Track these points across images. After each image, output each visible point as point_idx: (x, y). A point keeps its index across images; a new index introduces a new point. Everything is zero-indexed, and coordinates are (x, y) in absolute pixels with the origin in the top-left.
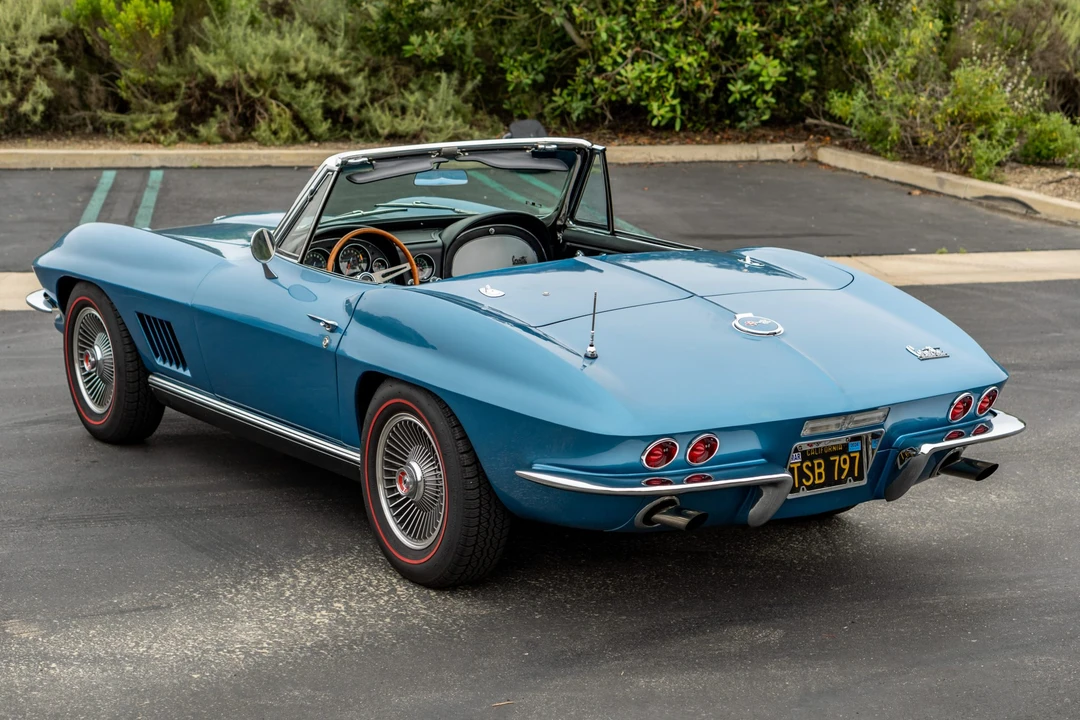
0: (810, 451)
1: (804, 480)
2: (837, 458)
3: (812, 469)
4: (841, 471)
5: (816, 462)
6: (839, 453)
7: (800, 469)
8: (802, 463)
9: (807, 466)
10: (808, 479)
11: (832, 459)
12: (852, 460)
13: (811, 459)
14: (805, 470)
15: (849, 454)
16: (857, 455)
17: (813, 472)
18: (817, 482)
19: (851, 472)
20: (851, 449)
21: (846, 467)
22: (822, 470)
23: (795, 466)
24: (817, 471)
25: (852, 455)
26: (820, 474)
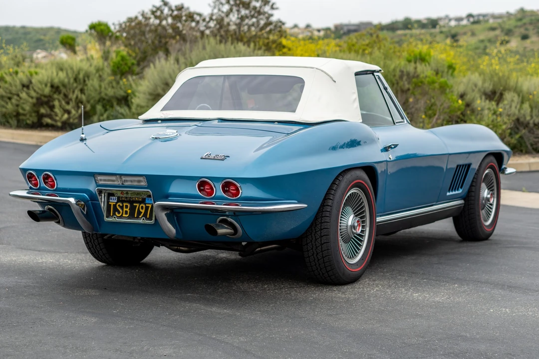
0: (122, 197)
1: (116, 213)
2: (138, 205)
3: (122, 208)
4: (139, 213)
5: (125, 204)
6: (140, 203)
7: (115, 206)
8: (117, 203)
9: (119, 205)
10: (119, 212)
11: (134, 204)
12: (147, 208)
13: (123, 202)
14: (118, 207)
15: (145, 204)
16: (150, 206)
17: (123, 210)
18: (124, 215)
19: (145, 215)
20: (147, 201)
21: (143, 211)
22: (128, 210)
23: (112, 204)
24: (125, 209)
25: (147, 205)
26: (126, 212)
